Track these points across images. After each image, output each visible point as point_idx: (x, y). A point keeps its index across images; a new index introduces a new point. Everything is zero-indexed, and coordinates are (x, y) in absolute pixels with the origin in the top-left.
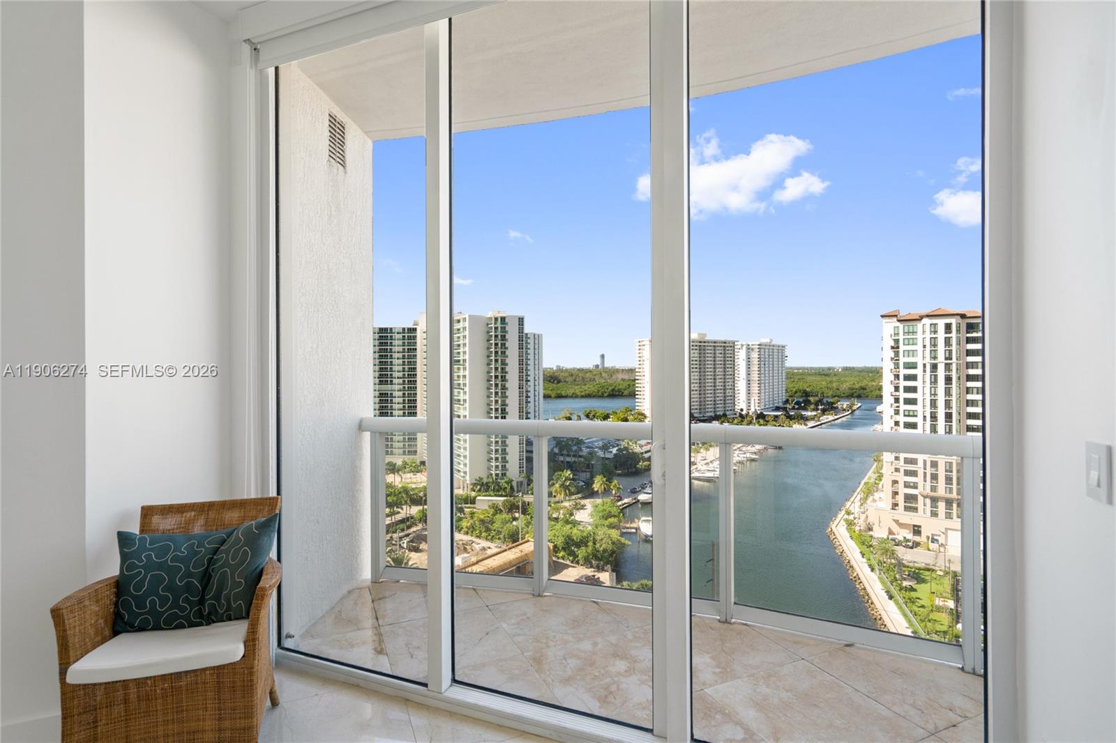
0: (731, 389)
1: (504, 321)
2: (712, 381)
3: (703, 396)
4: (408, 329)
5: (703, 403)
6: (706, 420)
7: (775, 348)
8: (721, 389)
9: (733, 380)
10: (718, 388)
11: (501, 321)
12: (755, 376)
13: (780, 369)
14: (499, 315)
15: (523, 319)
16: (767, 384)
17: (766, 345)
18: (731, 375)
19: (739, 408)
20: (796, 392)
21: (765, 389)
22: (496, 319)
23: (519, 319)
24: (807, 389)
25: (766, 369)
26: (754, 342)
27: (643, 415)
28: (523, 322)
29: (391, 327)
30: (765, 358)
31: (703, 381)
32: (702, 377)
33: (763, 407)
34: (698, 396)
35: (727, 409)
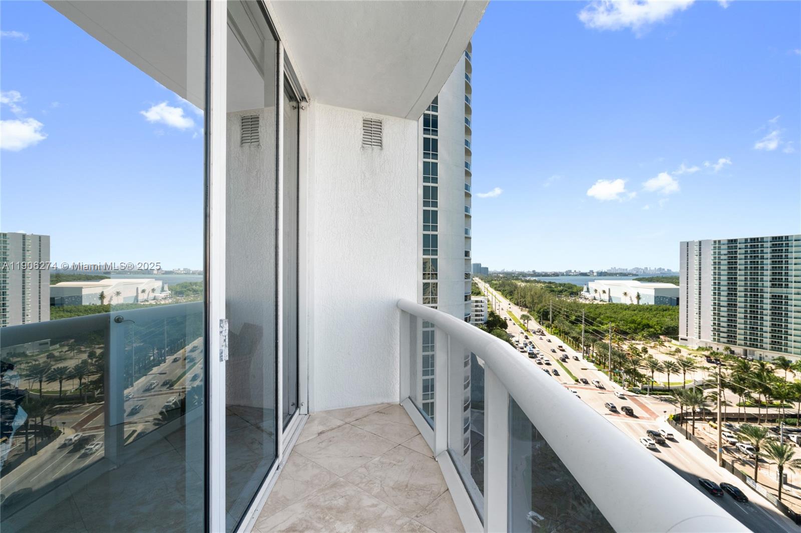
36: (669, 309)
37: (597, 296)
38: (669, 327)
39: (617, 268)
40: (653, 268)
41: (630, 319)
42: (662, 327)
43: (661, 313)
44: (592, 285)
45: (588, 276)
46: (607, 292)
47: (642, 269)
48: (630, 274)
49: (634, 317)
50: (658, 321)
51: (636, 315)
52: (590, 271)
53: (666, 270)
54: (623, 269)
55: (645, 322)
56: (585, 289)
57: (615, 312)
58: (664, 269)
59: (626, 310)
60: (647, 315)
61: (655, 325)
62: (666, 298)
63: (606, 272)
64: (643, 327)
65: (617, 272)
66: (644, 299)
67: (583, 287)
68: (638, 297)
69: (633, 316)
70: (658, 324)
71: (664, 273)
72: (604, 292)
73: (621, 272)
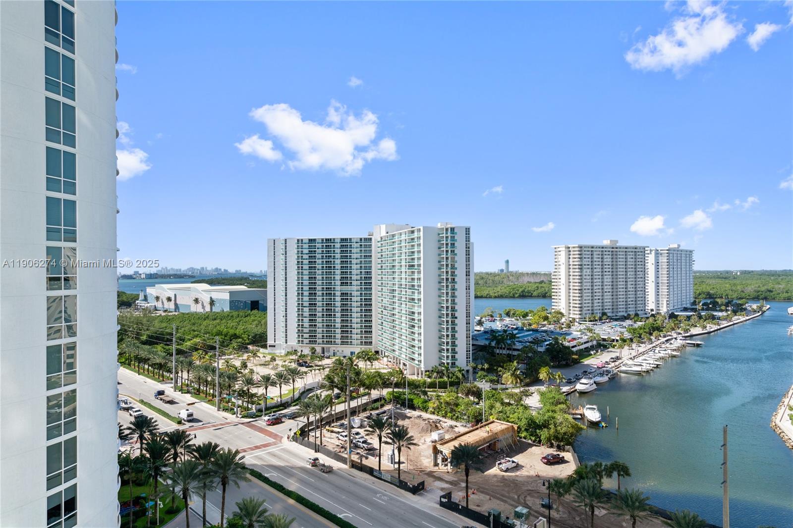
0: (641, 291)
1: (454, 231)
2: (624, 283)
3: (615, 297)
4: (364, 239)
5: (615, 304)
6: (619, 319)
7: (683, 253)
8: (632, 291)
9: (643, 283)
10: (629, 290)
11: (451, 231)
12: (664, 279)
13: (688, 272)
14: (449, 226)
15: (469, 229)
16: (675, 287)
17: (674, 250)
18: (641, 278)
19: (649, 308)
20: (700, 294)
21: (674, 291)
22: (447, 230)
23: (466, 229)
24: (711, 291)
25: (675, 272)
26: (663, 247)
27: (561, 314)
28: (469, 231)
29: (350, 237)
30: (674, 262)
31: (615, 283)
32: (614, 280)
33: (672, 308)
34: (611, 297)
35: (638, 309)
36: (250, 314)
37: (159, 305)
38: (256, 335)
39: (168, 268)
40: (209, 269)
41: (215, 330)
42: (249, 336)
43: (244, 319)
44: (151, 291)
45: (134, 278)
46: (173, 299)
47: (198, 270)
48: (186, 276)
49: (218, 327)
50: (243, 329)
51: (219, 325)
52: (135, 272)
53: (223, 270)
54: (177, 270)
55: (232, 332)
56: (141, 297)
57: (194, 324)
58: (220, 270)
59: (205, 320)
60: (231, 324)
61: (242, 334)
62: (241, 302)
63: (157, 274)
64: (230, 338)
65: (169, 273)
66: (218, 305)
67: (139, 295)
68: (212, 303)
69: (216, 326)
70: (244, 332)
71: (221, 274)
72: (169, 299)
73: (175, 273)
